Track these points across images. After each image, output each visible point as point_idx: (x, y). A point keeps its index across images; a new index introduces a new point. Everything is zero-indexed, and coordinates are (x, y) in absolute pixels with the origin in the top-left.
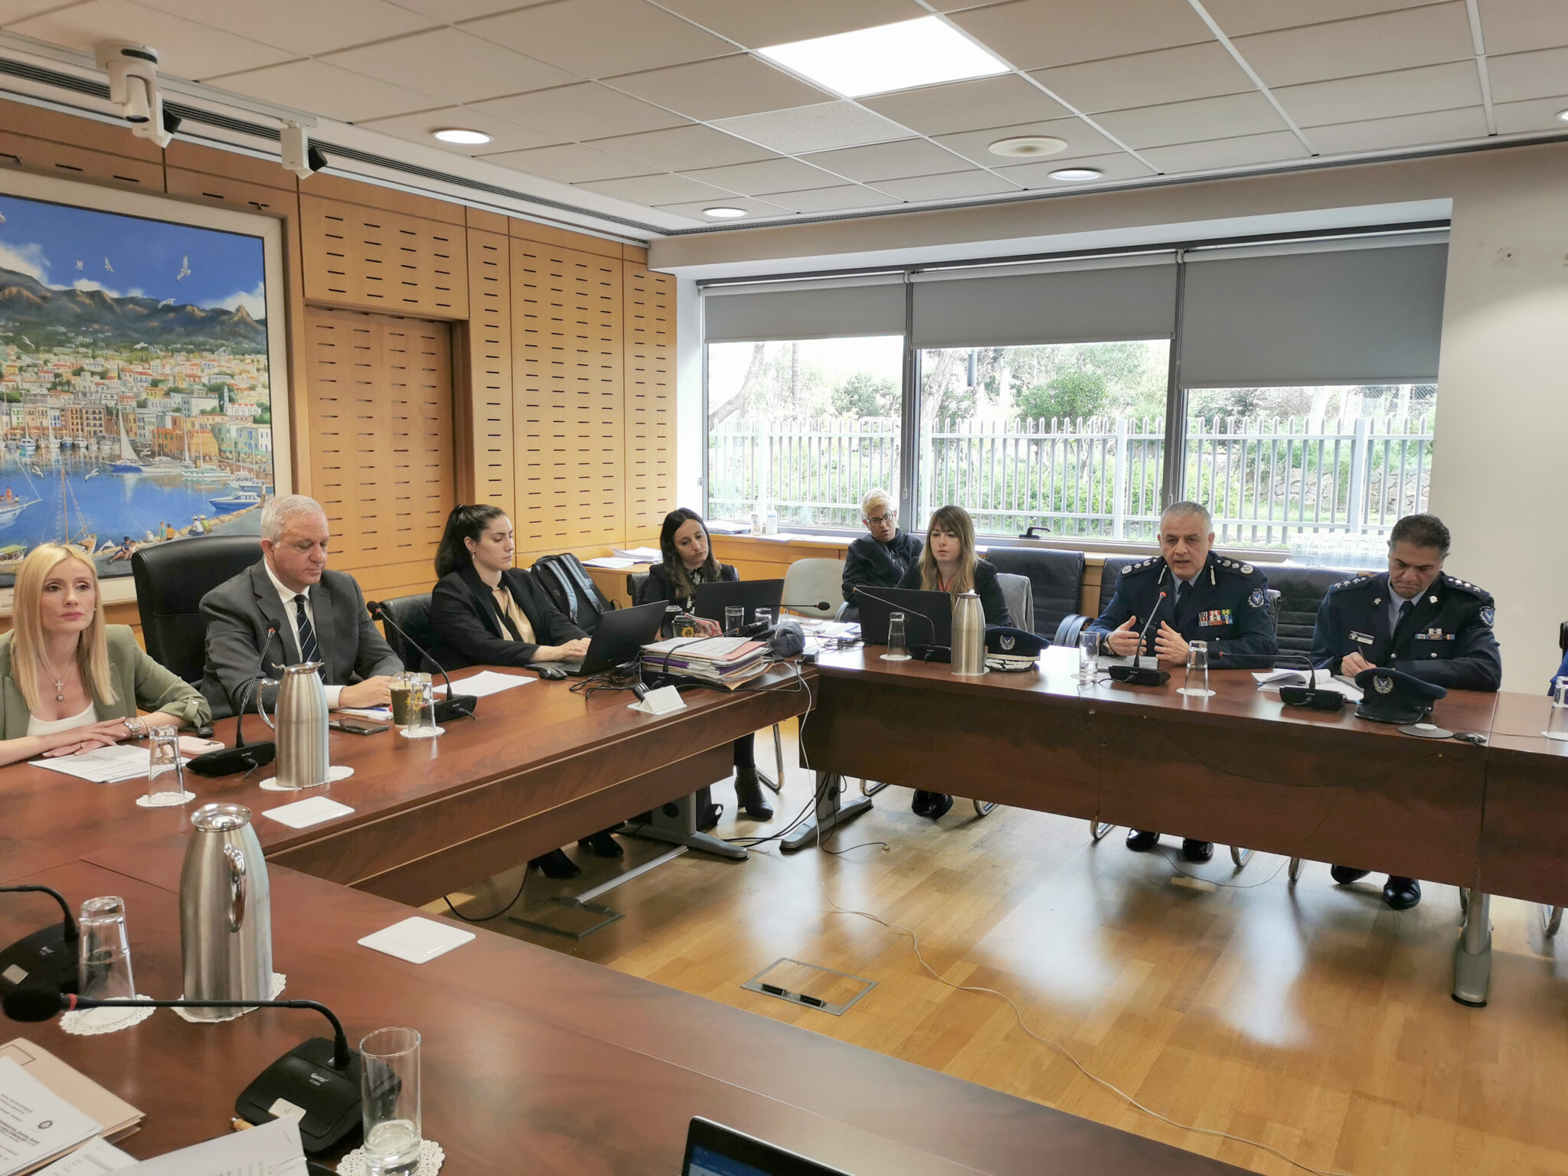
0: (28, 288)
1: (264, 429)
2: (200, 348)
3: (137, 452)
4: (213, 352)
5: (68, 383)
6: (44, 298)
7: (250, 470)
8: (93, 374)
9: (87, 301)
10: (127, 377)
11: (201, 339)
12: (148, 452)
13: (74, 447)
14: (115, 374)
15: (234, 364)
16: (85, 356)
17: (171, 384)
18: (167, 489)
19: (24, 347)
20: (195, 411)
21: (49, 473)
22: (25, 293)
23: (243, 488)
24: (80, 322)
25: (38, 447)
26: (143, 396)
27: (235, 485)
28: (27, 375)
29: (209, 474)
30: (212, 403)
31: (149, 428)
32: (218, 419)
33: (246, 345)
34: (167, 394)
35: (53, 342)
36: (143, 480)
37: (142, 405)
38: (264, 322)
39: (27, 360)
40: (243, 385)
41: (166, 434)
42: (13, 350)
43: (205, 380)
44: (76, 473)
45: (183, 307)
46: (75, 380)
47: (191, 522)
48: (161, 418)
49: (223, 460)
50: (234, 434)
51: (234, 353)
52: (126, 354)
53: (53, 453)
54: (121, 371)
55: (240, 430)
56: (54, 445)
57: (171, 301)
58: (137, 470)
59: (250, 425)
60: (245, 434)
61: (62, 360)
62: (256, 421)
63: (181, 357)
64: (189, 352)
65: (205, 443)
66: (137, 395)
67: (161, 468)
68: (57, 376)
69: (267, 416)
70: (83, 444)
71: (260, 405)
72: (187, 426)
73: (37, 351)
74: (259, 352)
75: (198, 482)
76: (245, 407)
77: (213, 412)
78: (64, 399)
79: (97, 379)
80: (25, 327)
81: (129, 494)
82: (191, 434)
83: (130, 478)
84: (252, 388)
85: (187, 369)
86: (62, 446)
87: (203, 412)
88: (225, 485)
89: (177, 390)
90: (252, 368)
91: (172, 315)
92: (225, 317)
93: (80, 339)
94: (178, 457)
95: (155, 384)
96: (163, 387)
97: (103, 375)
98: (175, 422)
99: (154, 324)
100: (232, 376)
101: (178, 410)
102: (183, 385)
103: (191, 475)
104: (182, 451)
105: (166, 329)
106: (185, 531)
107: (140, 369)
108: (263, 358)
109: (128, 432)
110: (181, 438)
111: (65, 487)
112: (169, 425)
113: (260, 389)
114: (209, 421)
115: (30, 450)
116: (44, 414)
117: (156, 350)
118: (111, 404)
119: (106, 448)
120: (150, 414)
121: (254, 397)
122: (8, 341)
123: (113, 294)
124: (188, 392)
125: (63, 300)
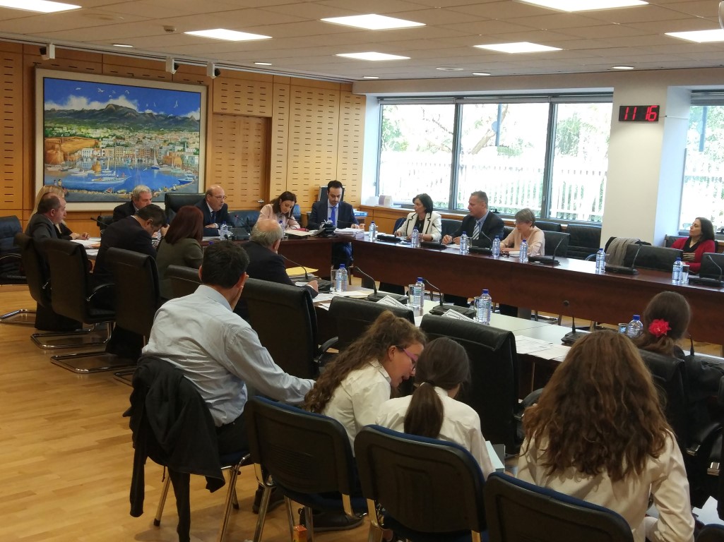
0: (133, 113)
1: (196, 157)
2: (180, 130)
3: (158, 163)
4: (183, 131)
5: (141, 141)
6: (137, 116)
7: (191, 170)
8: (148, 138)
9: (148, 116)
10: (158, 140)
11: (179, 127)
12: (161, 163)
13: (141, 161)
14: (154, 138)
15: (189, 135)
16: (147, 133)
17: (169, 142)
18: (166, 175)
19: (131, 130)
20: (176, 151)
24: (147, 122)
25: (132, 161)
27: (186, 175)
28: (131, 139)
29: (179, 171)
30: (181, 148)
31: (162, 156)
32: (183, 153)
33: (193, 129)
34: (168, 145)
35: (138, 129)
36: (159, 172)
38: (199, 121)
39: (131, 134)
40: (191, 142)
41: (167, 158)
42: (128, 131)
43: (180, 140)
44: (141, 169)
45: (175, 117)
46: (143, 140)
47: (172, 186)
48: (166, 153)
49: (183, 167)
50: (187, 158)
51: (190, 131)
52: (158, 132)
53: (136, 162)
54: (156, 137)
55: (189, 157)
56: (136, 161)
57: (172, 115)
58: (158, 169)
59: (192, 155)
60: (191, 158)
61: (140, 134)
62: (195, 154)
63: (173, 133)
64: (176, 131)
65: (178, 161)
66: (160, 145)
67: (165, 168)
68: (139, 139)
69: (198, 152)
70: (144, 160)
71: (196, 149)
72: (173, 155)
73: (134, 132)
74: (196, 131)
76: (191, 149)
77: (181, 151)
78: (140, 146)
79: (149, 140)
80: (131, 125)
81: (155, 176)
82: (174, 158)
83: (156, 171)
84: (194, 143)
85: (175, 137)
86: (138, 161)
87: (178, 151)
89: (171, 144)
90: (194, 136)
91: (171, 120)
92: (186, 120)
93: (146, 128)
94: (170, 165)
95: (165, 141)
96: (167, 142)
97: (151, 139)
98: (170, 154)
99: (166, 122)
100: (188, 139)
101: (171, 150)
102: (173, 142)
104: (171, 163)
105: (169, 124)
106: (170, 189)
107: (161, 137)
108: (198, 133)
109: (156, 156)
110: (171, 159)
111: (138, 173)
112: (168, 155)
113: (196, 143)
114: (180, 153)
115: (130, 161)
116: (134, 150)
117: (166, 131)
118: (152, 148)
119: (150, 162)
120: (163, 151)
121: (194, 146)
122: (127, 129)
123: (155, 114)
124: (174, 144)
125: (142, 116)
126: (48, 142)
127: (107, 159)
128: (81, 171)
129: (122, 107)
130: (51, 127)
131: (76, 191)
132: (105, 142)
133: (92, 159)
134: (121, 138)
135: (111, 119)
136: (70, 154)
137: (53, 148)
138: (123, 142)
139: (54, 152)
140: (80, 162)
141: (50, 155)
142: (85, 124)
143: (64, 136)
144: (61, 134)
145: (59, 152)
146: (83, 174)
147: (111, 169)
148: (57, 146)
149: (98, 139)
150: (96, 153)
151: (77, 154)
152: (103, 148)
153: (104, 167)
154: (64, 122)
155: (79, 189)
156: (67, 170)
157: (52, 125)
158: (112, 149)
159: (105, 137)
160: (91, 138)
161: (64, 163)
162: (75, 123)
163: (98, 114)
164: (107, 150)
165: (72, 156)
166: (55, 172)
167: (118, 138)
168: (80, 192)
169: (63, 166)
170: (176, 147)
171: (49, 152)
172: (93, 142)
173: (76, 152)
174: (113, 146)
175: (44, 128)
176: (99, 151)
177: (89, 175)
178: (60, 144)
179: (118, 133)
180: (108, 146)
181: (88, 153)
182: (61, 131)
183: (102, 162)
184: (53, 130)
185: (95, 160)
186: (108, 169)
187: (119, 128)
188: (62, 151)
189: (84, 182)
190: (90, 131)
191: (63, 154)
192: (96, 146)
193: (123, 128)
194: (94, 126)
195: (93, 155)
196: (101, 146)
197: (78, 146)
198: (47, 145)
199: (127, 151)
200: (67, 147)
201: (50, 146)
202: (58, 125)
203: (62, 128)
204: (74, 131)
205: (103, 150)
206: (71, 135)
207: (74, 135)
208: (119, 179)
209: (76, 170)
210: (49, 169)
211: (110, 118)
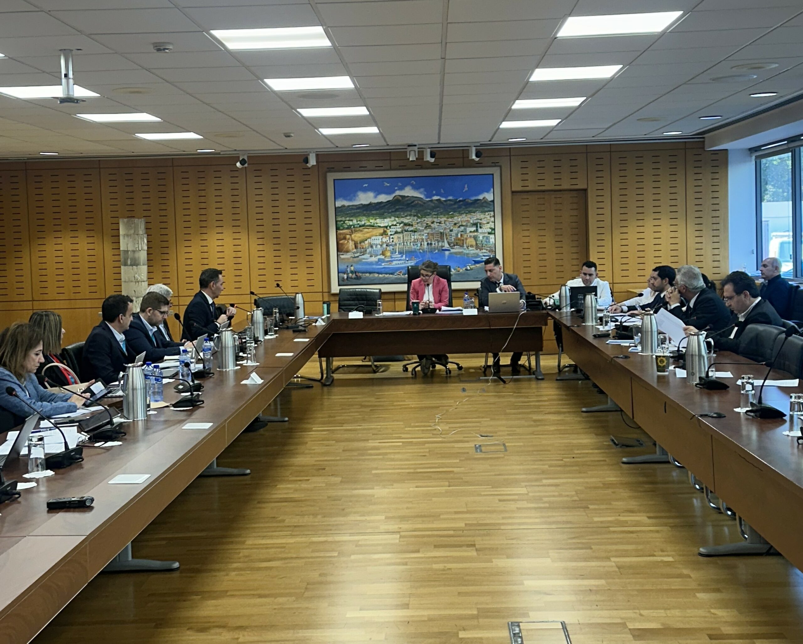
0: (420, 201)
1: (492, 236)
2: (470, 212)
3: (449, 245)
4: (474, 212)
5: (430, 226)
6: (424, 203)
7: (487, 250)
8: (437, 223)
9: (436, 202)
10: (447, 223)
11: (471, 209)
12: (453, 245)
13: (431, 244)
14: (443, 222)
15: (482, 216)
16: (435, 218)
17: (460, 224)
18: (458, 256)
19: (419, 217)
20: (468, 232)
21: (424, 251)
22: (419, 202)
23: (484, 256)
24: (433, 209)
25: (421, 244)
26: (452, 228)
27: (481, 254)
28: (419, 225)
29: (472, 251)
30: (474, 229)
31: (453, 238)
32: (476, 234)
33: (486, 209)
34: (459, 227)
35: (426, 215)
37: (451, 231)
38: (493, 201)
39: (419, 220)
40: (485, 222)
41: (459, 239)
42: (416, 218)
43: (472, 222)
45: (465, 200)
46: (432, 225)
47: (466, 266)
48: (457, 235)
49: (477, 247)
50: (481, 238)
51: (482, 212)
52: (446, 216)
53: (425, 246)
54: (445, 221)
55: (483, 237)
56: (426, 243)
57: (461, 199)
58: (449, 250)
59: (487, 235)
60: (485, 238)
61: (428, 220)
62: (489, 233)
63: (464, 215)
64: (466, 213)
65: (472, 241)
66: (450, 228)
67: (457, 249)
68: (427, 224)
69: (493, 232)
70: (433, 243)
71: (490, 228)
72: (465, 236)
73: (422, 218)
74: (490, 211)
75: (468, 254)
76: (486, 229)
77: (474, 232)
78: (429, 230)
79: (438, 224)
80: (419, 212)
82: (466, 239)
83: (447, 253)
84: (488, 223)
85: (466, 219)
86: (428, 244)
87: (471, 232)
88: (478, 255)
90: (488, 217)
91: (461, 203)
92: (478, 202)
93: (434, 213)
94: (462, 246)
95: (455, 224)
96: (458, 225)
97: (440, 223)
98: (461, 235)
99: (456, 206)
100: (481, 220)
101: (462, 232)
102: (464, 224)
103: (466, 251)
104: (463, 244)
105: (460, 207)
107: (451, 220)
108: (492, 213)
109: (447, 239)
110: (463, 240)
112: (459, 236)
113: (491, 223)
114: (472, 234)
115: (419, 245)
116: (423, 235)
117: (456, 214)
118: (442, 231)
119: (440, 244)
120: (453, 234)
121: (489, 226)
122: (414, 216)
123: (444, 199)
124: (466, 226)
125: (430, 203)
126: (340, 234)
127: (396, 244)
128: (371, 256)
129: (408, 196)
130: (341, 221)
131: (368, 275)
132: (393, 229)
133: (381, 245)
134: (409, 225)
135: (399, 208)
136: (360, 243)
137: (345, 238)
138: (411, 228)
139: (346, 242)
140: (370, 249)
141: (342, 244)
142: (373, 215)
143: (354, 227)
144: (351, 226)
145: (350, 241)
146: (374, 259)
147: (400, 253)
148: (348, 236)
149: (386, 227)
150: (384, 240)
151: (366, 242)
152: (391, 235)
153: (393, 252)
154: (354, 215)
155: (370, 273)
156: (358, 257)
157: (343, 219)
158: (401, 235)
159: (393, 225)
160: (380, 227)
161: (355, 250)
162: (364, 215)
163: (384, 206)
164: (396, 236)
165: (363, 244)
166: (348, 259)
167: (406, 224)
168: (372, 275)
169: (354, 253)
170: (468, 228)
171: (341, 242)
172: (381, 231)
173: (366, 240)
174: (402, 232)
175: (336, 222)
176: (388, 238)
177: (379, 259)
178: (351, 235)
179: (406, 221)
180: (396, 233)
181: (377, 240)
182: (351, 223)
183: (391, 247)
184: (344, 223)
185: (384, 246)
186: (397, 253)
187: (406, 216)
188: (352, 240)
189: (374, 267)
190: (378, 221)
191: (353, 243)
192: (384, 233)
193: (410, 215)
194: (382, 216)
195: (382, 242)
196: (389, 233)
197: (368, 235)
198: (339, 236)
199: (417, 236)
200: (357, 236)
201: (342, 237)
202: (348, 219)
203: (352, 220)
204: (363, 223)
205: (391, 237)
206: (360, 226)
207: (363, 226)
208: (409, 262)
209: (367, 256)
210: (342, 257)
211: (397, 207)
